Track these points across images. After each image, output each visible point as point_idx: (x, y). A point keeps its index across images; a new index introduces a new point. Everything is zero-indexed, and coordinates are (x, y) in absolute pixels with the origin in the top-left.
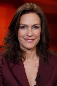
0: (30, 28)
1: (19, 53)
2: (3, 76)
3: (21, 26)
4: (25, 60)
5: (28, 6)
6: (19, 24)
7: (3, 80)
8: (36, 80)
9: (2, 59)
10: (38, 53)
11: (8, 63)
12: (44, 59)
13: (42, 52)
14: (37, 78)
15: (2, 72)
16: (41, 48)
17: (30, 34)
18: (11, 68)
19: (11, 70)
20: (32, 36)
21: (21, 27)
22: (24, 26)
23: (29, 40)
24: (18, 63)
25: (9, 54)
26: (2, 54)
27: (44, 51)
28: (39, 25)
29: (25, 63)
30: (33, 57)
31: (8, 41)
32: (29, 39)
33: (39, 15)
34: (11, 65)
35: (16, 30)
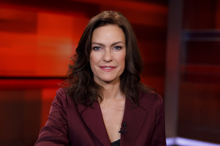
0: (108, 49)
1: (93, 90)
2: (67, 125)
3: (94, 45)
4: (102, 100)
5: (106, 14)
6: (91, 44)
7: (68, 132)
8: (120, 132)
9: (65, 98)
10: (122, 89)
11: (76, 105)
12: (133, 99)
13: (129, 87)
14: (121, 129)
15: (65, 119)
16: (127, 82)
17: (108, 59)
18: (80, 113)
19: (80, 115)
20: (111, 61)
21: (94, 48)
22: (98, 46)
23: (106, 68)
24: (91, 105)
25: (77, 90)
26: (67, 91)
27: (132, 86)
28: (123, 43)
29: (102, 105)
30: (115, 95)
31: (76, 71)
32: (108, 67)
33: (123, 28)
34: (81, 108)
35: (86, 52)
